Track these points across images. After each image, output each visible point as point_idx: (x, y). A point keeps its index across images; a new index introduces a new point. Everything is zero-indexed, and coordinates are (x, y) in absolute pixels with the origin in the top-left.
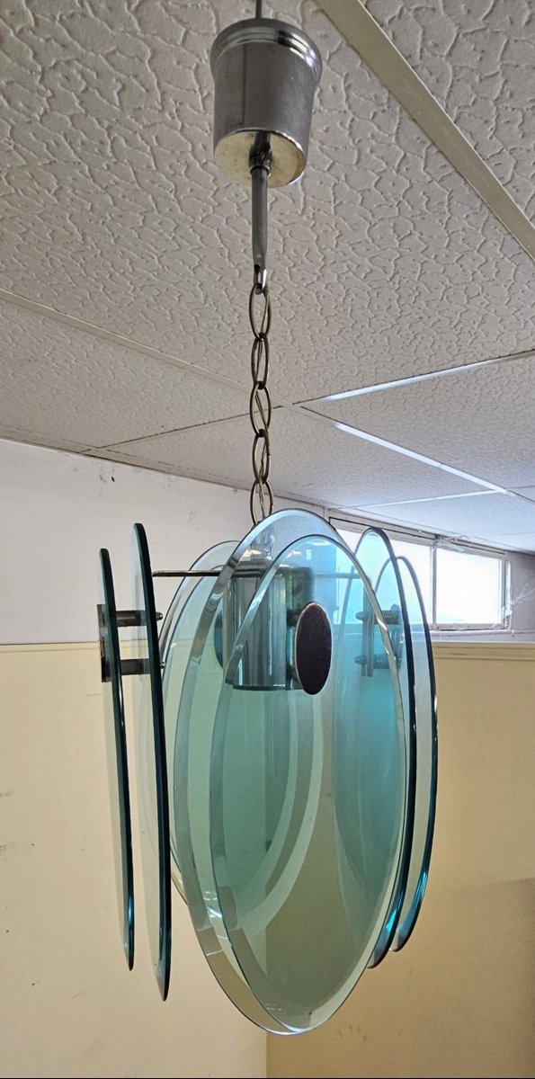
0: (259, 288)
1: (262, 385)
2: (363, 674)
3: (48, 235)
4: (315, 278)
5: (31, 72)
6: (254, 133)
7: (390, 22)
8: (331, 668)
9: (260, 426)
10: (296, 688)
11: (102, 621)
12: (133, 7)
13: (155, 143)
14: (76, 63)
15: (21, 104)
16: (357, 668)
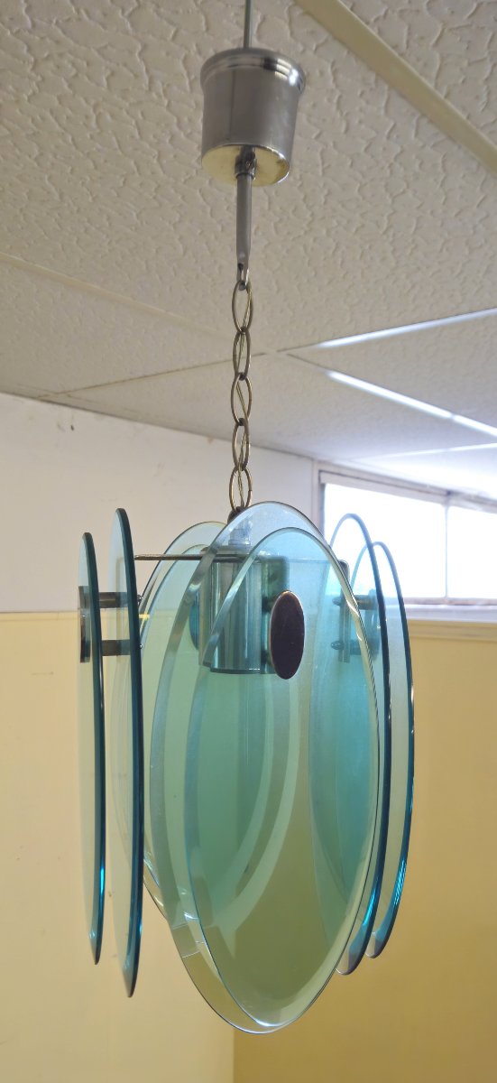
0: (242, 285)
1: (243, 377)
2: (340, 659)
3: (25, 194)
4: (302, 233)
5: (24, 62)
6: (240, 147)
7: (376, 20)
8: (304, 653)
9: (240, 415)
10: (270, 672)
11: (84, 602)
12: (127, 13)
13: (140, 116)
14: (69, 55)
15: (11, 88)
16: (335, 653)
